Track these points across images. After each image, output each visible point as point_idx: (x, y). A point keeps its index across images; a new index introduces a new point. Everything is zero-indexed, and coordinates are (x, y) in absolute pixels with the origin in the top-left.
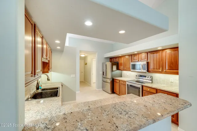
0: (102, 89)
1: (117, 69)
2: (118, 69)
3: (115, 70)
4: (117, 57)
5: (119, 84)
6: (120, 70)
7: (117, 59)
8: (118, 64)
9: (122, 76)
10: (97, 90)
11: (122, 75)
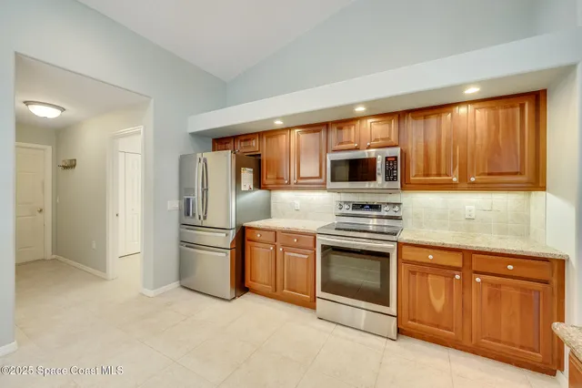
0: (176, 284)
1: (254, 186)
2: (259, 184)
3: (247, 189)
4: (255, 133)
5: (275, 248)
6: (265, 188)
7: (254, 143)
8: (259, 162)
9: (272, 215)
10: (150, 293)
11: (273, 210)
